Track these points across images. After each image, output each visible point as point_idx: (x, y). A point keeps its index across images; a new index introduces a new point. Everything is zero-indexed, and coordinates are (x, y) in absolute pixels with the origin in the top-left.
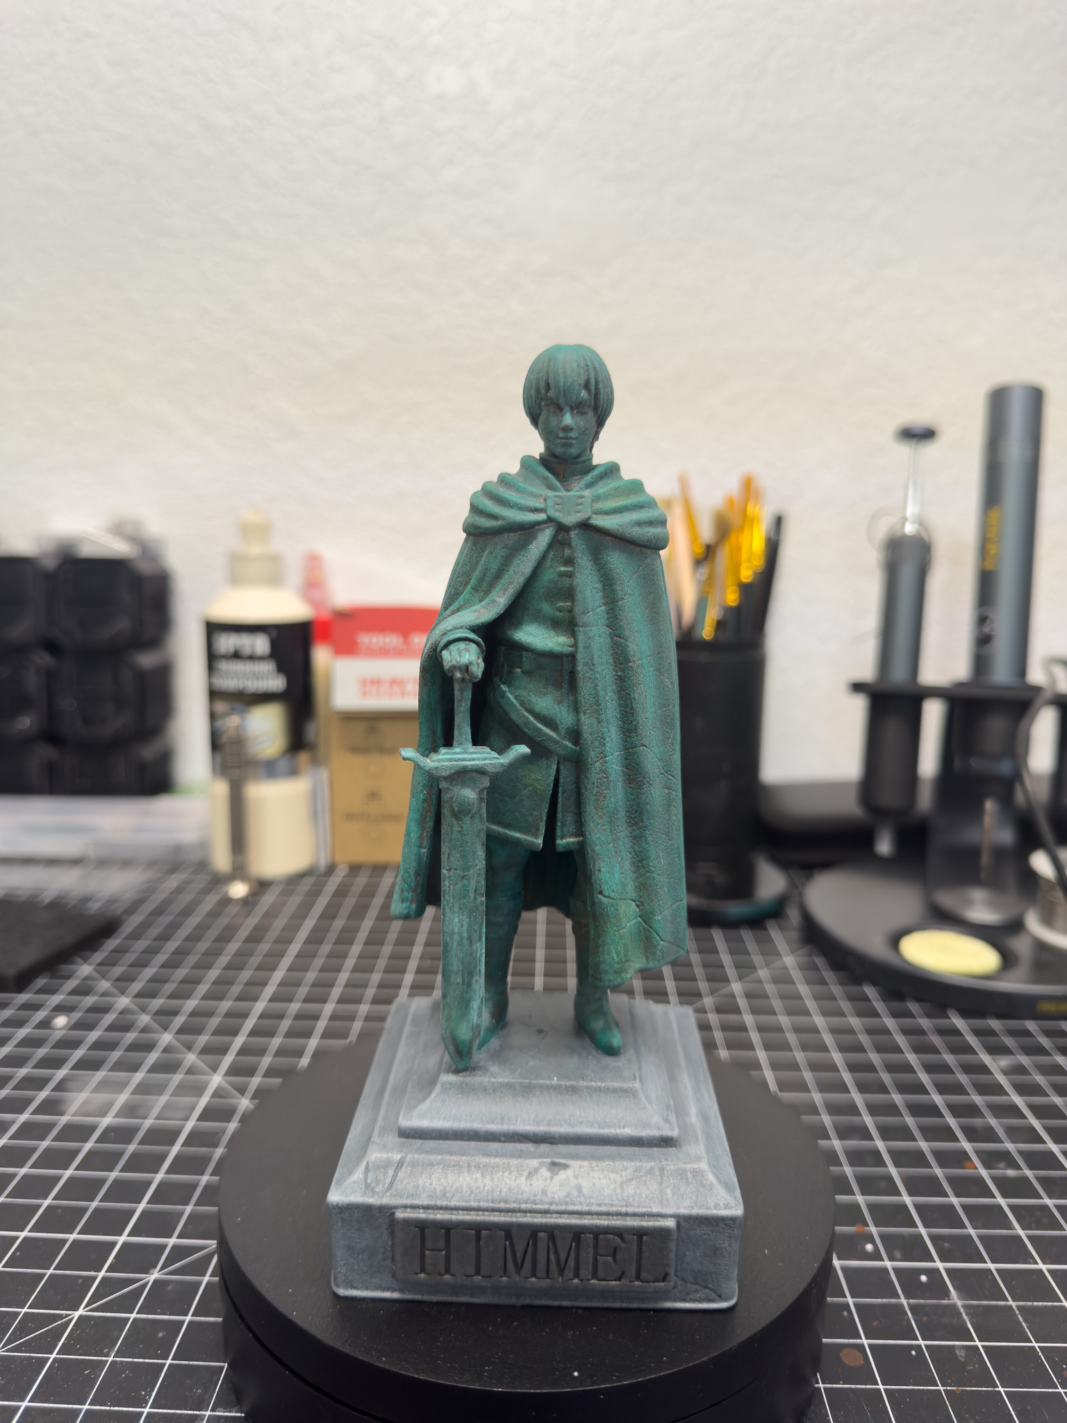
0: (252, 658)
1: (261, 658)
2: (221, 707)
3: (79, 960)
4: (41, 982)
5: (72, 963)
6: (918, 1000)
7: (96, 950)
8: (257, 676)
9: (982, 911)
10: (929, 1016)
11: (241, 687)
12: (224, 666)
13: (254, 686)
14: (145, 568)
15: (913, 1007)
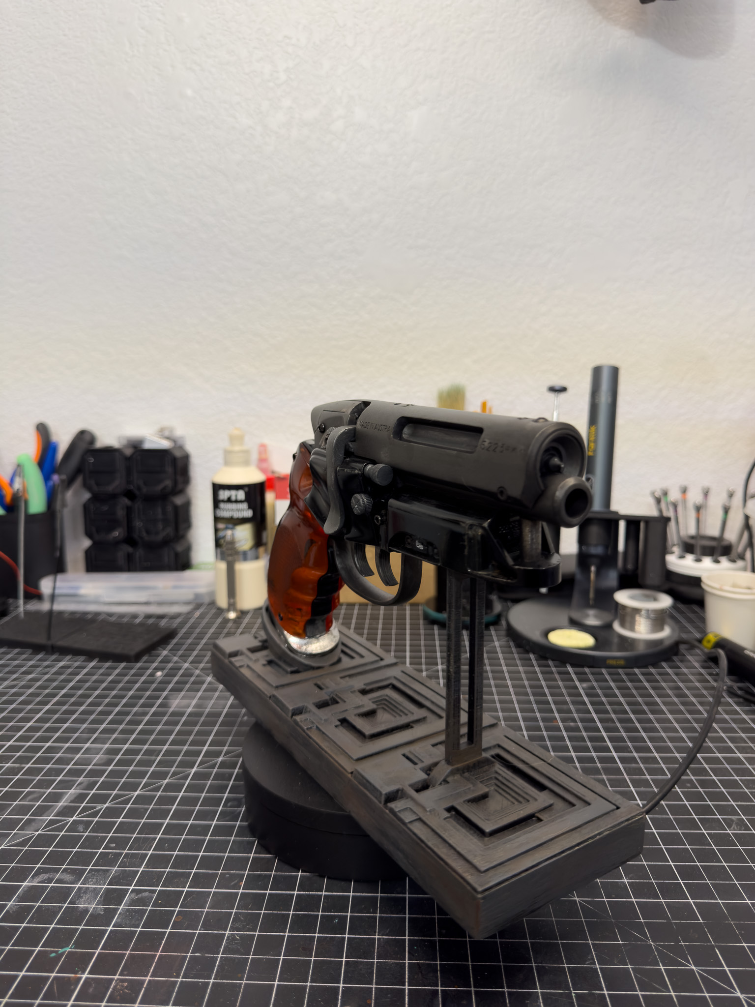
0: (236, 501)
1: (241, 502)
2: (221, 526)
3: (160, 649)
4: (145, 658)
5: (158, 650)
6: (553, 660)
7: (169, 644)
8: (238, 510)
9: (592, 619)
10: (556, 666)
11: (231, 516)
12: (222, 505)
13: (237, 515)
14: (178, 454)
15: (550, 663)
